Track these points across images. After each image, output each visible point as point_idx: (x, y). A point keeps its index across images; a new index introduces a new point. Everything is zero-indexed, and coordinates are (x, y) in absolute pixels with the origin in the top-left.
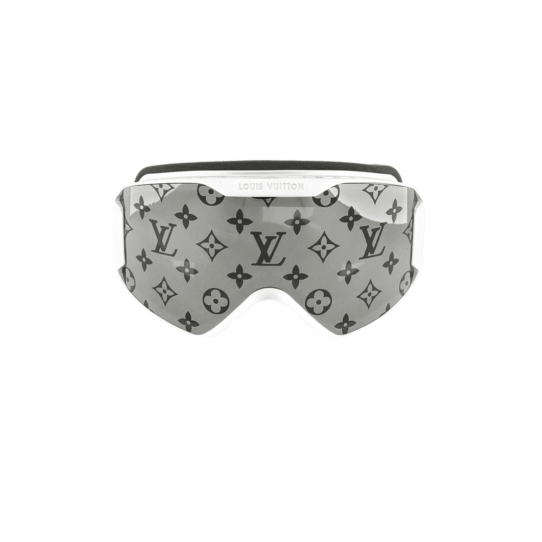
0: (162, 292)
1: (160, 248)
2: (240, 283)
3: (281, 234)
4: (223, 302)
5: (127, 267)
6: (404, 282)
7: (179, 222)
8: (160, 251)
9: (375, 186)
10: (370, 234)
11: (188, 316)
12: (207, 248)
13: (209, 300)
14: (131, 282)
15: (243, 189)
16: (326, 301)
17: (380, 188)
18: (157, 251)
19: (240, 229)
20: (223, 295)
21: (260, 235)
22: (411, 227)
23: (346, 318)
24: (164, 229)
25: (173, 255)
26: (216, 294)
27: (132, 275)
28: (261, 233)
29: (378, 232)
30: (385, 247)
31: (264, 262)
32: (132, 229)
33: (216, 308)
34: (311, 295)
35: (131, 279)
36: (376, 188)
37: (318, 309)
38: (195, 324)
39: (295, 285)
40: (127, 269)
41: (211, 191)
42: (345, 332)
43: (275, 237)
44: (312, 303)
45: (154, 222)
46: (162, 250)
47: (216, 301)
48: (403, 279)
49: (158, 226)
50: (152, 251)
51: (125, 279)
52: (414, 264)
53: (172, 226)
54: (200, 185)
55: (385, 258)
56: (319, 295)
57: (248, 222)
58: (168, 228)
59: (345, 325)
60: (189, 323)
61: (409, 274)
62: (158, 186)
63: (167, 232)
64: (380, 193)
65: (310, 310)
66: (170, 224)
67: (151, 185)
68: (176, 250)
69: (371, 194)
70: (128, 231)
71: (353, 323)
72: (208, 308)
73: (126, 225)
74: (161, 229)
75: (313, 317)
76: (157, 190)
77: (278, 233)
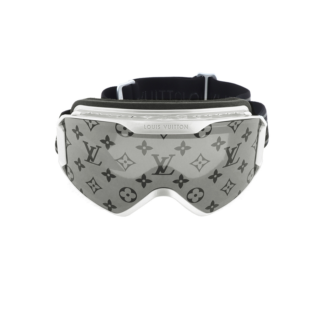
0: (92, 186)
1: (90, 159)
2: (144, 185)
3: (172, 156)
4: (133, 196)
5: (68, 165)
6: (250, 175)
7: (103, 145)
8: (90, 161)
9: (235, 122)
10: (231, 151)
11: (110, 202)
12: (123, 163)
13: (123, 194)
14: (71, 175)
15: (147, 128)
16: (200, 194)
17: (238, 123)
18: (88, 160)
19: (144, 153)
20: (133, 191)
21: (158, 157)
22: (256, 142)
23: (213, 203)
24: (93, 148)
25: (99, 165)
26: (128, 191)
27: (71, 172)
28: (158, 155)
29: (236, 150)
30: (239, 158)
31: (160, 173)
32: (70, 144)
33: (128, 199)
34: (191, 192)
35: (70, 173)
36: (236, 124)
37: (195, 199)
38: (114, 207)
39: (181, 186)
40: (68, 167)
41: (125, 128)
42: (212, 211)
43: (168, 158)
44: (191, 196)
45: (86, 144)
46: (92, 161)
47: (128, 195)
48: (250, 173)
49: (89, 146)
50: (85, 160)
51: (67, 173)
52: (257, 163)
53: (99, 147)
54: (117, 124)
55: (240, 164)
56: (196, 191)
57: (150, 148)
58: (96, 148)
59: (212, 207)
60: (110, 206)
61: (253, 169)
62: (88, 122)
63: (95, 151)
64: (238, 126)
65: (190, 201)
66: (97, 146)
67: (84, 120)
68: (101, 162)
69: (233, 127)
70: (68, 145)
71: (217, 205)
72: (123, 198)
73: (67, 140)
74: (91, 148)
75: (191, 204)
76: (88, 124)
77: (170, 155)
